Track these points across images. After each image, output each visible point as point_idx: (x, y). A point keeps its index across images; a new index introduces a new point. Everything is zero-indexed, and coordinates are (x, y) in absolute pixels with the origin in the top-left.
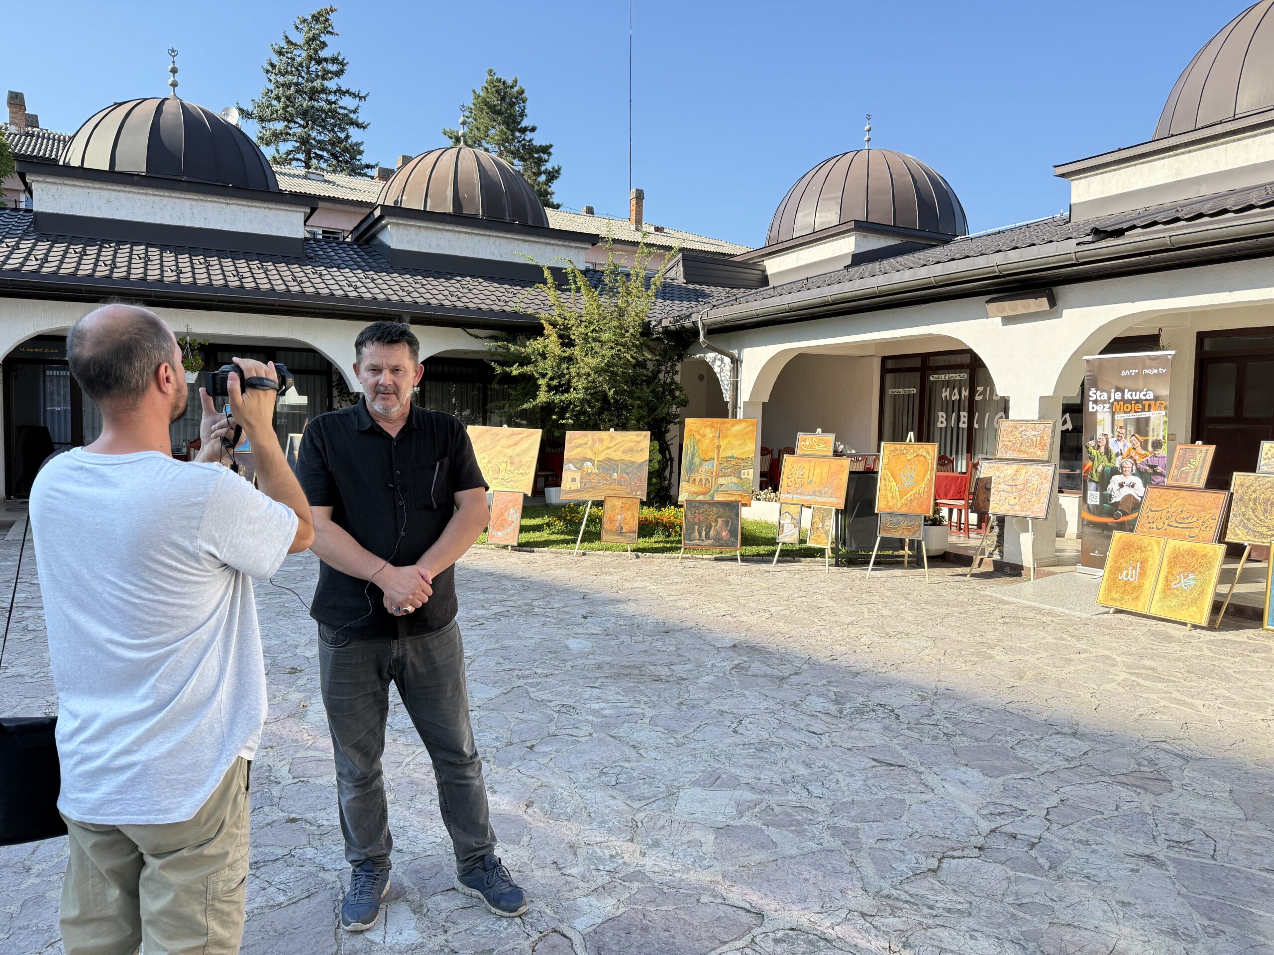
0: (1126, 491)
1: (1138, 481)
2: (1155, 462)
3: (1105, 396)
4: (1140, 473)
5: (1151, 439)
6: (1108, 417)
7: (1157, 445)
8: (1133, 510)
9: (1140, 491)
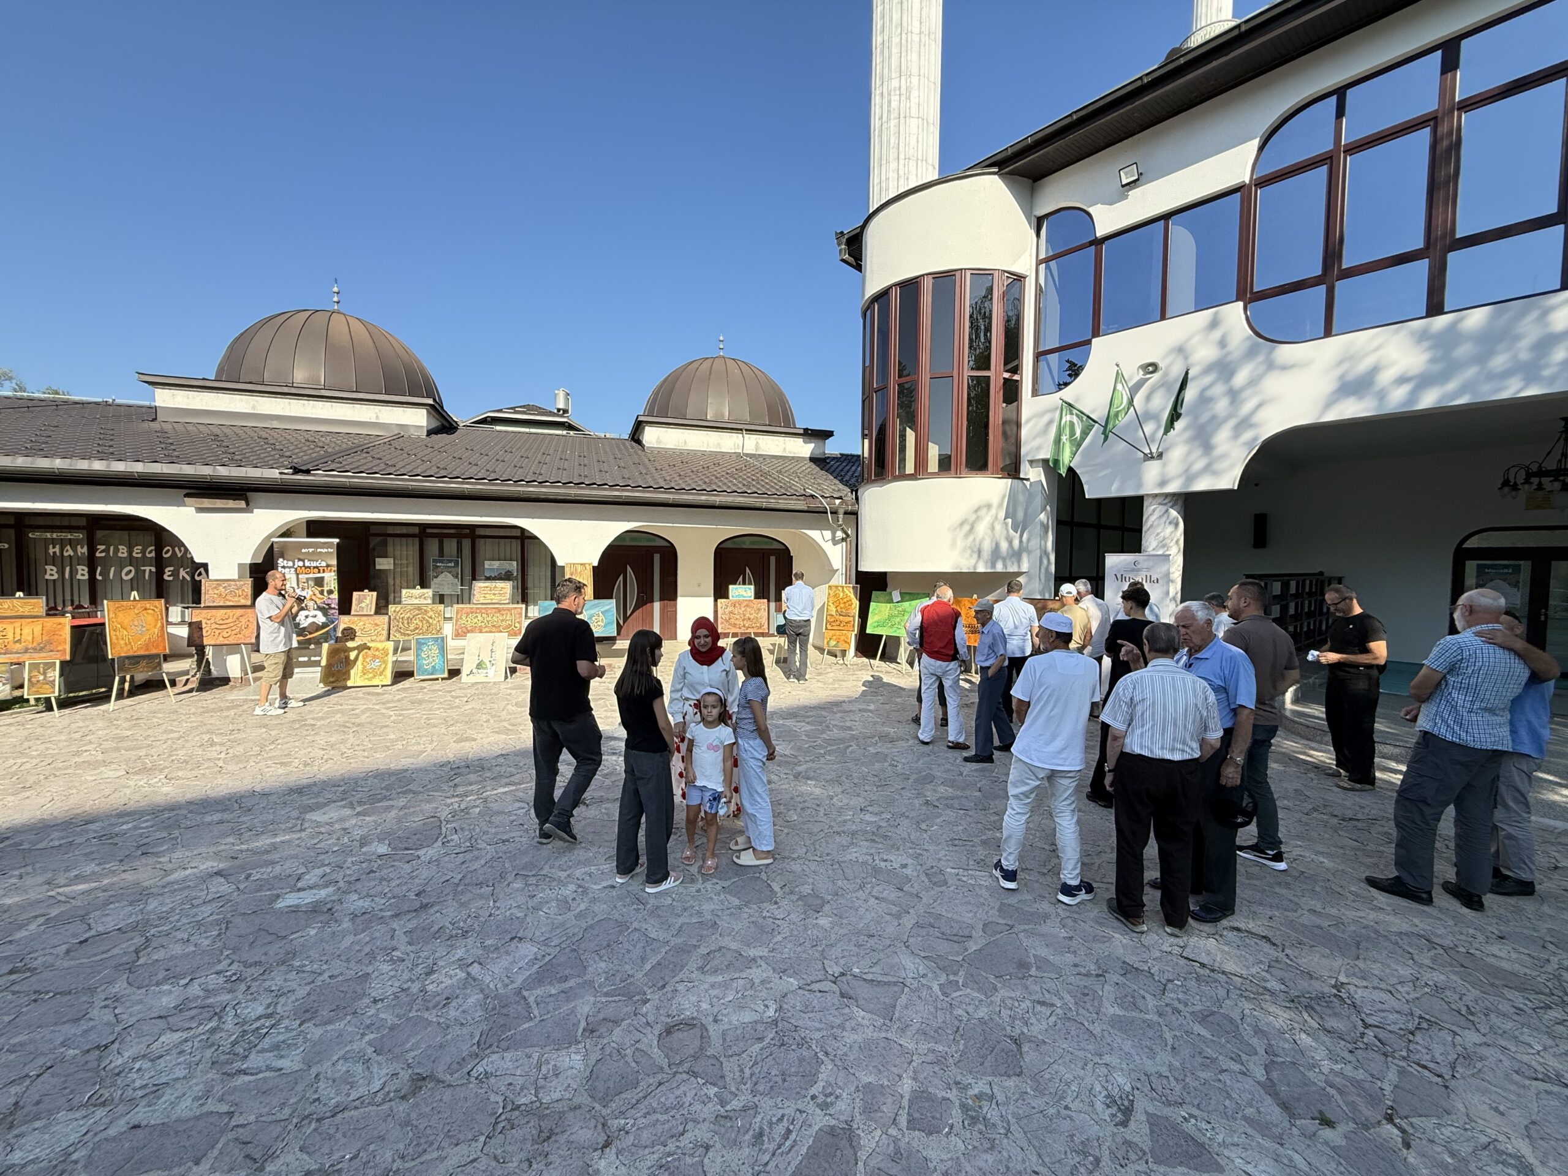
0: (310, 620)
1: (319, 614)
2: (329, 602)
3: (290, 564)
4: (320, 608)
5: (326, 589)
6: (294, 577)
7: (330, 592)
8: (317, 630)
9: (321, 619)
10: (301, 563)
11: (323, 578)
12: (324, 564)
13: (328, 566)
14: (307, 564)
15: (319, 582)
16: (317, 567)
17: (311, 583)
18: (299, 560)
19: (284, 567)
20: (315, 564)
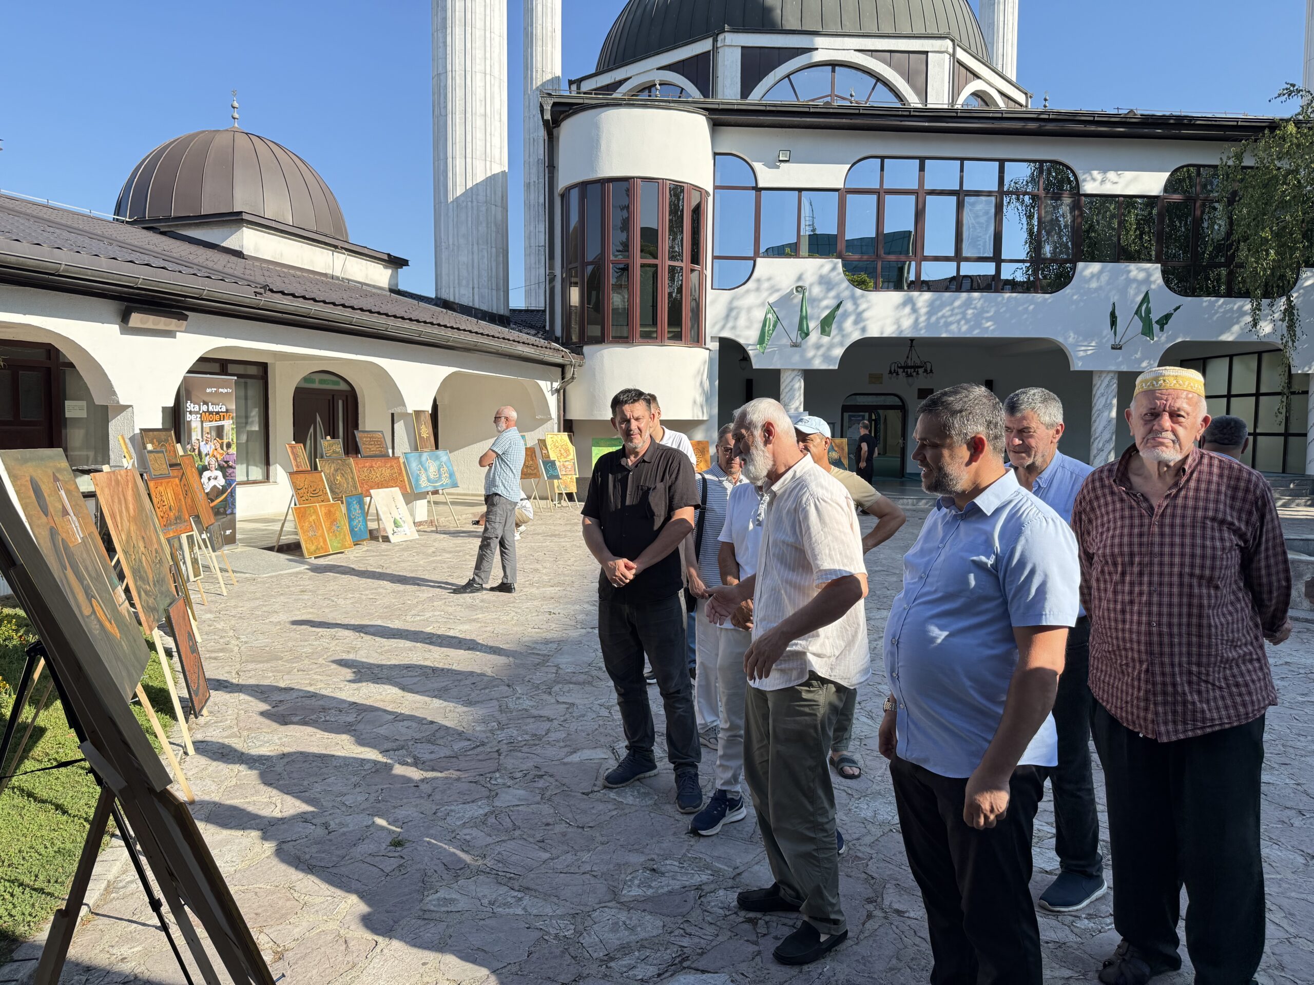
0: (213, 482)
1: (220, 474)
2: (228, 458)
3: (197, 408)
4: (221, 468)
5: (225, 441)
6: (199, 425)
8: (217, 496)
9: (221, 482)
10: (204, 408)
11: (222, 426)
12: (224, 409)
13: (227, 411)
14: (211, 409)
15: (220, 431)
16: (218, 413)
17: (214, 434)
18: (206, 403)
19: (191, 412)
20: (217, 409)
